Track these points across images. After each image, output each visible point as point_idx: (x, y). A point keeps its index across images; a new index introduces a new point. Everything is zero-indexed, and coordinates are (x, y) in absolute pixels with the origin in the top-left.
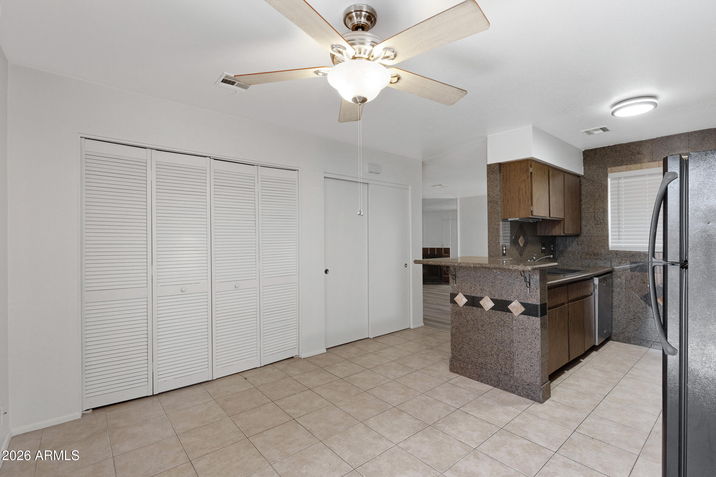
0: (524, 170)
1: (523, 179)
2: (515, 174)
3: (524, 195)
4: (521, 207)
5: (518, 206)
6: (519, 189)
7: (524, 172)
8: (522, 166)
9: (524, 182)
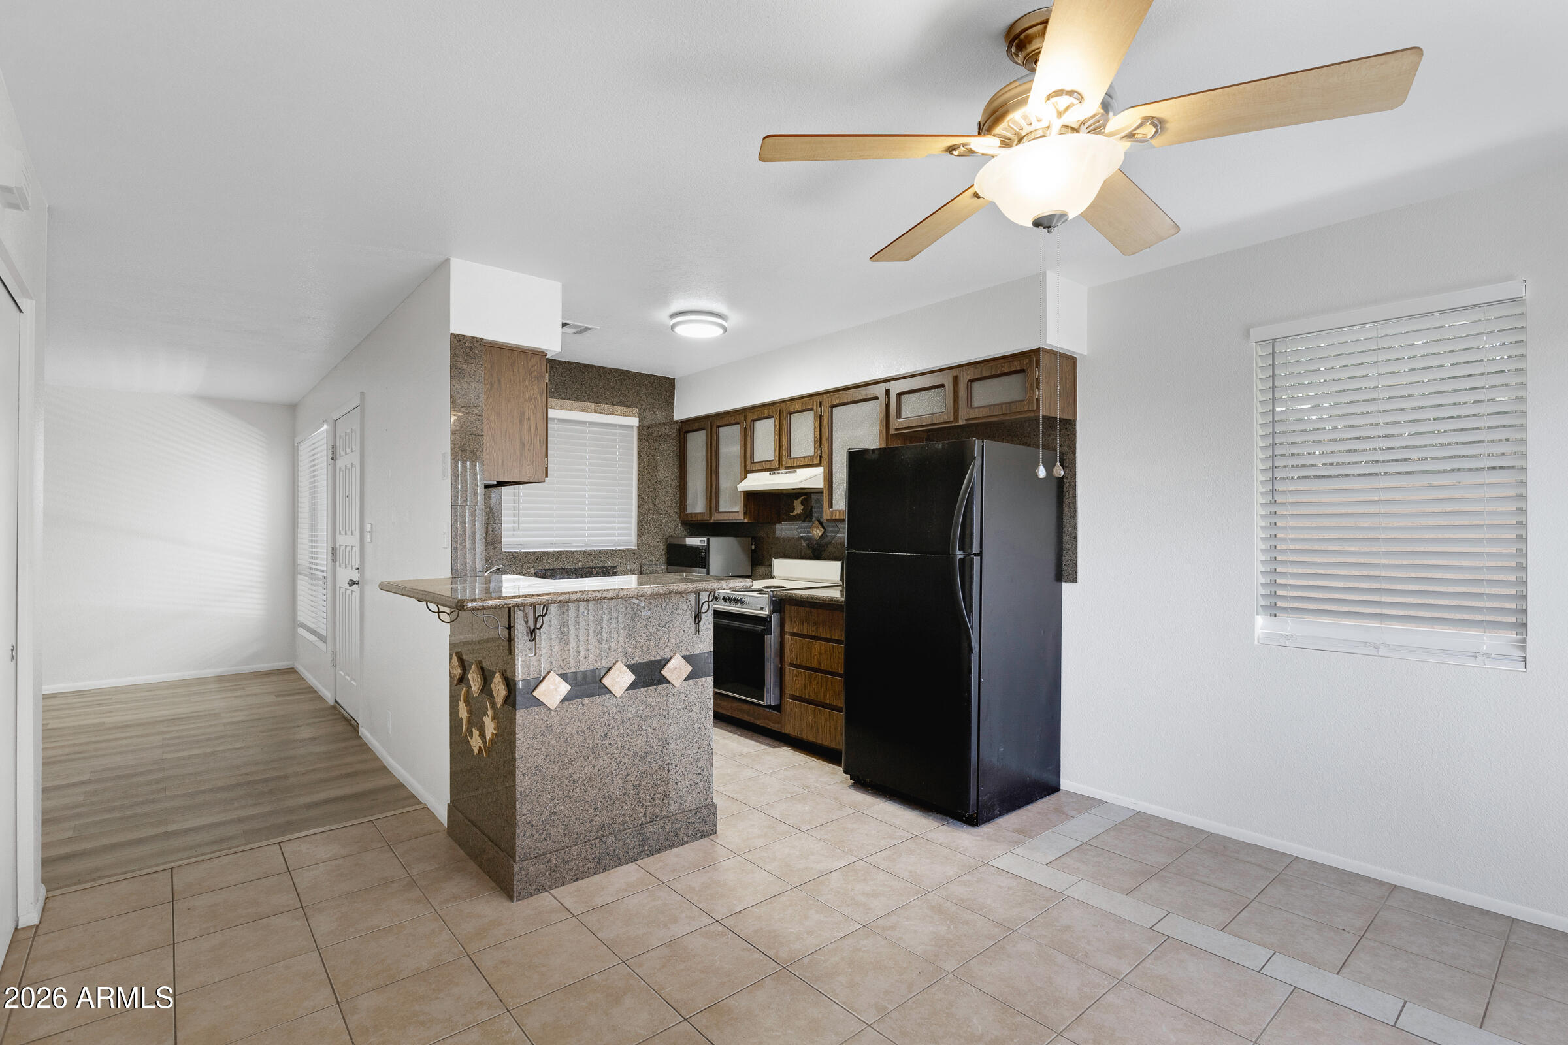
0: (533, 374)
1: (532, 393)
2: (512, 377)
3: (533, 430)
4: (525, 457)
5: (519, 454)
6: (523, 414)
7: (533, 379)
8: (530, 364)
9: (533, 400)
